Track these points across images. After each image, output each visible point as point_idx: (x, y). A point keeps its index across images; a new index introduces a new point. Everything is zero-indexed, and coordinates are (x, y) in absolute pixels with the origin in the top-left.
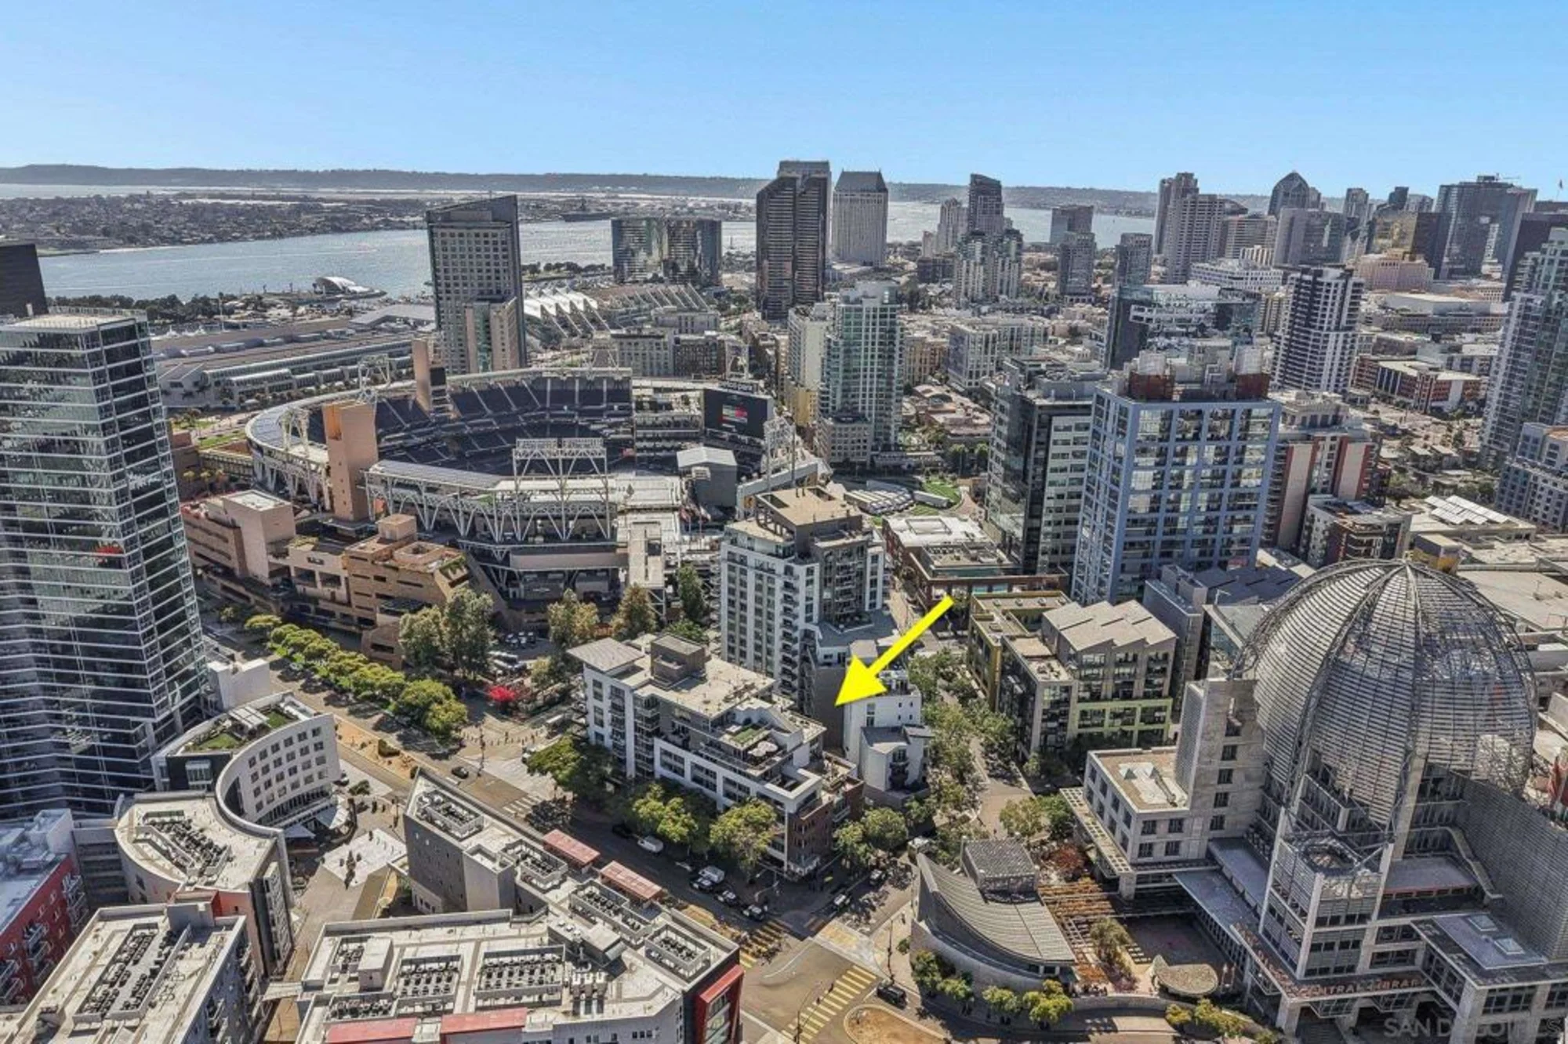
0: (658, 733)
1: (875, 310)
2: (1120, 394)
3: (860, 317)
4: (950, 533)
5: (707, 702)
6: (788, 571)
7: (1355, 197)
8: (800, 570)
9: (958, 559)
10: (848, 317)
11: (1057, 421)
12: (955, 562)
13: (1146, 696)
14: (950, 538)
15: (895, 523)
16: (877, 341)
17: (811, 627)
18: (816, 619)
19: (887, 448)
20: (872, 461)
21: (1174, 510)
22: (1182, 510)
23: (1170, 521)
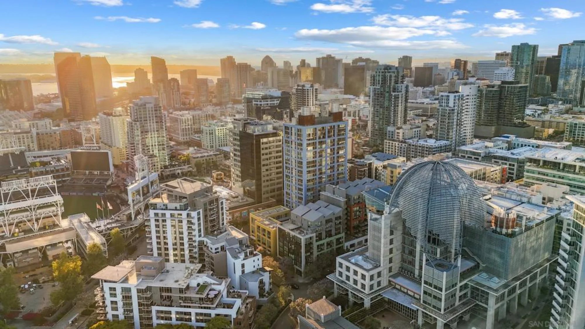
0: (152, 304)
1: (152, 108)
2: (296, 125)
3: (146, 111)
5: (177, 281)
6: (188, 215)
7: (286, 63)
8: (194, 214)
11: (262, 140)
13: (336, 234)
16: (155, 121)
17: (201, 239)
18: (203, 235)
21: (321, 165)
22: (323, 165)
23: (320, 170)
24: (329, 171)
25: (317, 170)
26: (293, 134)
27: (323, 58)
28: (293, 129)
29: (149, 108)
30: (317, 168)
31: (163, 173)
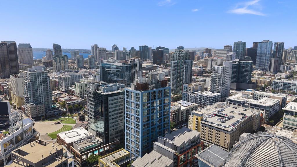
1: (40, 73)
2: (134, 90)
3: (36, 75)
4: (80, 135)
9: (86, 143)
10: (32, 76)
11: (110, 98)
12: (85, 145)
14: (81, 137)
15: (62, 135)
16: (42, 81)
19: (49, 110)
20: (46, 115)
21: (152, 119)
22: (154, 119)
23: (152, 122)
24: (158, 123)
25: (150, 123)
26: (133, 96)
27: (143, 46)
28: (132, 94)
29: (38, 73)
30: (150, 121)
31: (47, 114)
